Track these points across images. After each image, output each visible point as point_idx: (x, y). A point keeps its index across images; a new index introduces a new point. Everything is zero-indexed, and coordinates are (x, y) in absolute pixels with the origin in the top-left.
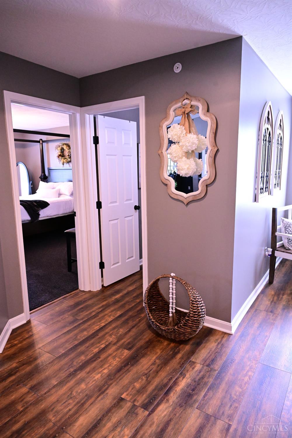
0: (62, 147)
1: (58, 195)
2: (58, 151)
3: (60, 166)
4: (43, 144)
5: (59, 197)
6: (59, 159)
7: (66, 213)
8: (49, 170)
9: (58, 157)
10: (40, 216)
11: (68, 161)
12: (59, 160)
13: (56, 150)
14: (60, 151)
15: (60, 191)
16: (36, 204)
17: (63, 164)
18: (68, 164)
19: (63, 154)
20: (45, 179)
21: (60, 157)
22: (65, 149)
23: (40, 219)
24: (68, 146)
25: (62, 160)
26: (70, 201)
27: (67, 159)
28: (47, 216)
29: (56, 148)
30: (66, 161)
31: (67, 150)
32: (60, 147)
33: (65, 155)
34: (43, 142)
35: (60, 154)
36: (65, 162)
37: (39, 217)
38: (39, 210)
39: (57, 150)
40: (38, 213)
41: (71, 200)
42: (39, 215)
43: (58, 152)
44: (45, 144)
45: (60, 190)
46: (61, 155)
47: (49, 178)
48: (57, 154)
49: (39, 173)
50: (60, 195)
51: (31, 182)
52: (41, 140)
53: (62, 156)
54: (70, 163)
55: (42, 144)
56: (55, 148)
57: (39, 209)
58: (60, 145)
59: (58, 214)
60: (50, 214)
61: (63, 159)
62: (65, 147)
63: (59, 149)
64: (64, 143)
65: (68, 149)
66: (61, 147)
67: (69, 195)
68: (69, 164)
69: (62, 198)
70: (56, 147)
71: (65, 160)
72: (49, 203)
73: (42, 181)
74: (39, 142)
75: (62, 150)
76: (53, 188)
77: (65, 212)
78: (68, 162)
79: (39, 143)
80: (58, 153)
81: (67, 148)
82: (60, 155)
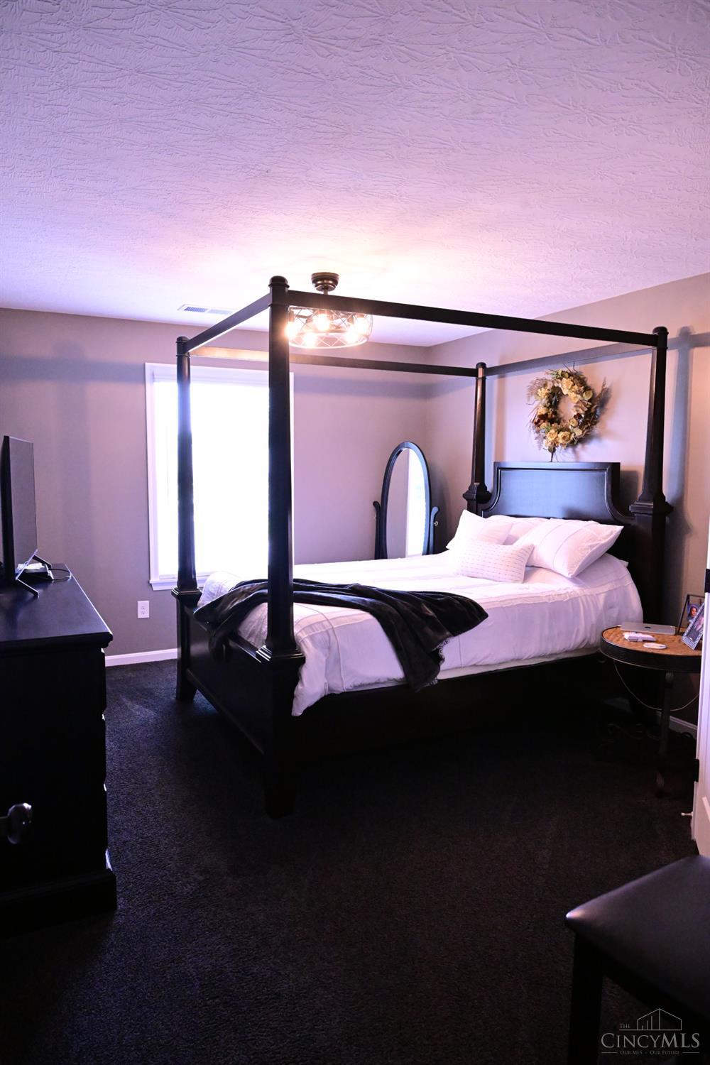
0: (554, 387)
1: (524, 568)
2: (537, 403)
3: (542, 456)
4: (487, 381)
5: (526, 577)
6: (538, 432)
7: (551, 655)
8: (500, 469)
9: (537, 424)
10: (443, 666)
11: (572, 436)
12: (537, 435)
13: (529, 398)
14: (545, 401)
15: (535, 556)
16: (431, 613)
17: (553, 451)
18: (570, 450)
19: (555, 413)
20: (483, 502)
21: (544, 425)
22: (565, 392)
23: (441, 676)
24: (576, 381)
25: (552, 435)
26: (573, 601)
27: (569, 430)
28: (474, 663)
29: (533, 391)
30: (564, 438)
31: (573, 395)
32: (545, 385)
33: (562, 415)
34: (489, 371)
35: (543, 411)
36: (561, 441)
37: (436, 669)
38: (441, 641)
39: (533, 398)
40: (438, 650)
41: (576, 598)
42: (441, 659)
43: (538, 405)
44: (492, 381)
45: (531, 549)
46: (546, 414)
47: (494, 500)
48: (536, 411)
49: (465, 480)
50: (531, 568)
51: (435, 510)
52: (483, 365)
53: (552, 421)
54: (580, 446)
55: (484, 379)
56: (526, 392)
57: (441, 638)
58: (549, 377)
59: (517, 656)
60: (487, 657)
61: (553, 431)
62: (566, 386)
63: (543, 392)
64: (565, 370)
65: (576, 393)
66: (550, 386)
67: (570, 576)
68: (574, 451)
69: (539, 587)
70: (531, 389)
71: (562, 434)
72: (484, 607)
73: (470, 509)
74: (471, 373)
75: (555, 397)
76: (509, 541)
77: (550, 650)
78: (573, 442)
79: (474, 378)
80: (537, 408)
81: (576, 387)
82: (543, 418)
